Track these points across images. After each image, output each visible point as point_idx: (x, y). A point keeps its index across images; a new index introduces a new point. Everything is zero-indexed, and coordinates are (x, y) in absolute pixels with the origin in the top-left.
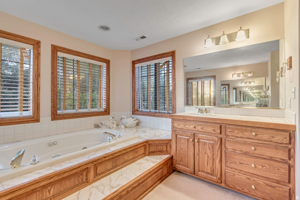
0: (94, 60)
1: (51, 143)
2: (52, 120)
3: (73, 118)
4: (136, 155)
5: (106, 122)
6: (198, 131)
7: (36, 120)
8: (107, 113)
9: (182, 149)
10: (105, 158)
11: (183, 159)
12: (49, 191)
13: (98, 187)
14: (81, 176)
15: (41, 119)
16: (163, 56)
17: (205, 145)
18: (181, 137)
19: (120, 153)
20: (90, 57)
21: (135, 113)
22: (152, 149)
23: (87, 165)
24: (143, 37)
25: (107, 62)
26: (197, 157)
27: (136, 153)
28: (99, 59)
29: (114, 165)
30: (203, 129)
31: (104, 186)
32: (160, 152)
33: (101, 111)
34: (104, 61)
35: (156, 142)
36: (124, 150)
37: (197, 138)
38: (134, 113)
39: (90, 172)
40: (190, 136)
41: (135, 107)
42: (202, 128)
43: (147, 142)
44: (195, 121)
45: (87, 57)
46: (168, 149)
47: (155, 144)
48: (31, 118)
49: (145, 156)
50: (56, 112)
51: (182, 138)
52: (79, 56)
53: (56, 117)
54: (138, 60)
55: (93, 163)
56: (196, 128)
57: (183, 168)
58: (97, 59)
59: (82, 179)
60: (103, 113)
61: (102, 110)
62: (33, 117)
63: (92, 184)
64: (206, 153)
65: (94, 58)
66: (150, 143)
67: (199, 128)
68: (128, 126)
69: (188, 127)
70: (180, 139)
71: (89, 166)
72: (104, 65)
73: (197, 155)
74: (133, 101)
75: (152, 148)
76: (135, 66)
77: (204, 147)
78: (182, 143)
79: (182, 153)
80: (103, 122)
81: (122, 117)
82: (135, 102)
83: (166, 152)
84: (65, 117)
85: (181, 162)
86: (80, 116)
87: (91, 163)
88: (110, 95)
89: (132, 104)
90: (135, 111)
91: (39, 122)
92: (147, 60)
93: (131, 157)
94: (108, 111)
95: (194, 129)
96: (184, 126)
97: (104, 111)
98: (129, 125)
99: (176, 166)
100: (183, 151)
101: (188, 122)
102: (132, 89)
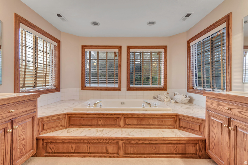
0: (153, 49)
1: (122, 103)
2: (127, 90)
3: (138, 90)
4: (163, 123)
5: (160, 96)
6: (235, 115)
7: (119, 89)
8: (164, 89)
9: (215, 134)
10: (131, 115)
11: (216, 146)
12: (100, 121)
13: (123, 131)
14: (115, 121)
15: (122, 89)
16: (216, 25)
17: (244, 138)
18: (215, 119)
19: (144, 116)
20: (150, 48)
21: (190, 91)
22: (182, 125)
23: (119, 115)
24: (188, 15)
25: (165, 47)
26: (232, 150)
27: (163, 122)
28: (157, 47)
29: (139, 123)
30: (242, 113)
31: (126, 132)
32: (192, 130)
33: (160, 88)
34: (161, 47)
35: (187, 118)
36: (149, 115)
37: (233, 125)
38: (188, 90)
39: (121, 120)
40: (224, 120)
41: (189, 85)
42: (240, 112)
43: (176, 115)
44: (231, 102)
45: (148, 47)
46: (202, 130)
47: (185, 120)
48: (117, 88)
49: (174, 128)
50: (129, 86)
51: (215, 121)
52: (142, 48)
53: (129, 89)
54: (192, 38)
55: (123, 116)
56: (232, 110)
57: (216, 157)
58: (156, 48)
59: (116, 123)
60: (161, 89)
61: (161, 86)
62: (119, 88)
63: (122, 129)
64: (245, 150)
65: (153, 47)
66: (180, 117)
67: (236, 111)
68: (178, 101)
69: (223, 108)
70: (213, 121)
71: (120, 116)
72: (162, 51)
73: (233, 147)
74: (187, 79)
75: (182, 123)
76: (189, 45)
77: (242, 139)
78: (214, 127)
79: (214, 139)
80: (159, 95)
81: (176, 93)
82: (189, 80)
83: (199, 132)
84: (134, 89)
85: (214, 149)
86: (143, 90)
87: (122, 115)
88: (167, 74)
89: (187, 82)
90: (190, 89)
91: (121, 90)
92: (200, 36)
93: (156, 123)
94: (165, 88)
95: (229, 111)
96: (218, 106)
97: (162, 87)
98: (180, 101)
99: (209, 152)
100: (216, 136)
101: (223, 101)
102: (187, 67)
